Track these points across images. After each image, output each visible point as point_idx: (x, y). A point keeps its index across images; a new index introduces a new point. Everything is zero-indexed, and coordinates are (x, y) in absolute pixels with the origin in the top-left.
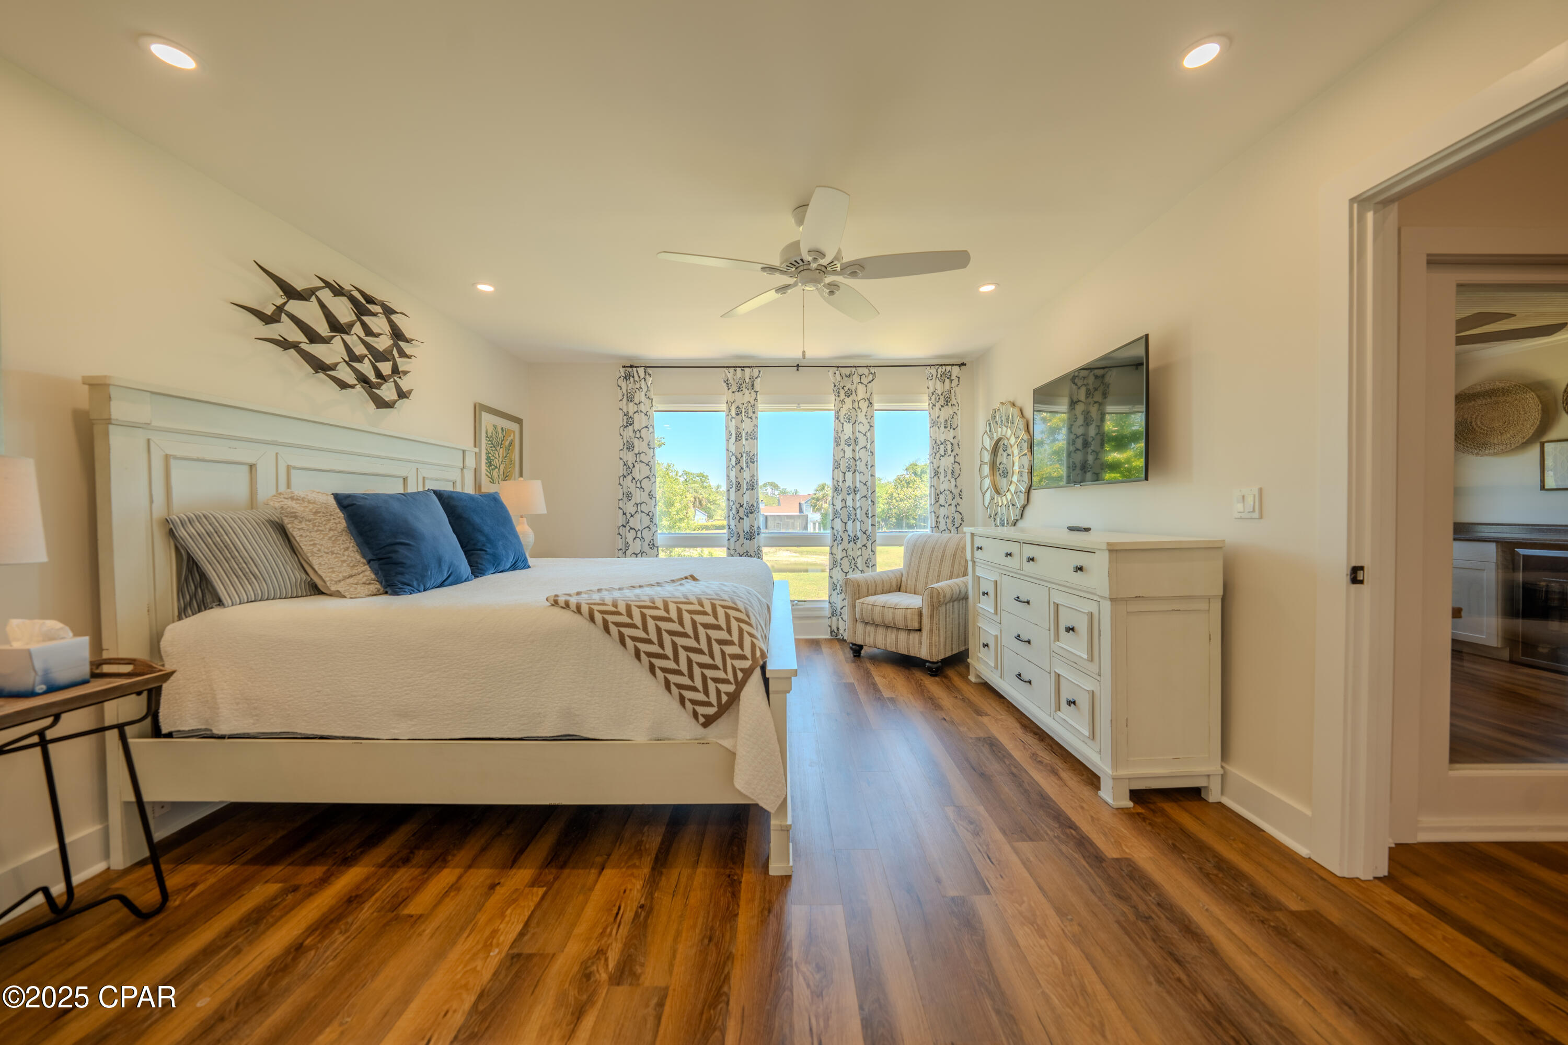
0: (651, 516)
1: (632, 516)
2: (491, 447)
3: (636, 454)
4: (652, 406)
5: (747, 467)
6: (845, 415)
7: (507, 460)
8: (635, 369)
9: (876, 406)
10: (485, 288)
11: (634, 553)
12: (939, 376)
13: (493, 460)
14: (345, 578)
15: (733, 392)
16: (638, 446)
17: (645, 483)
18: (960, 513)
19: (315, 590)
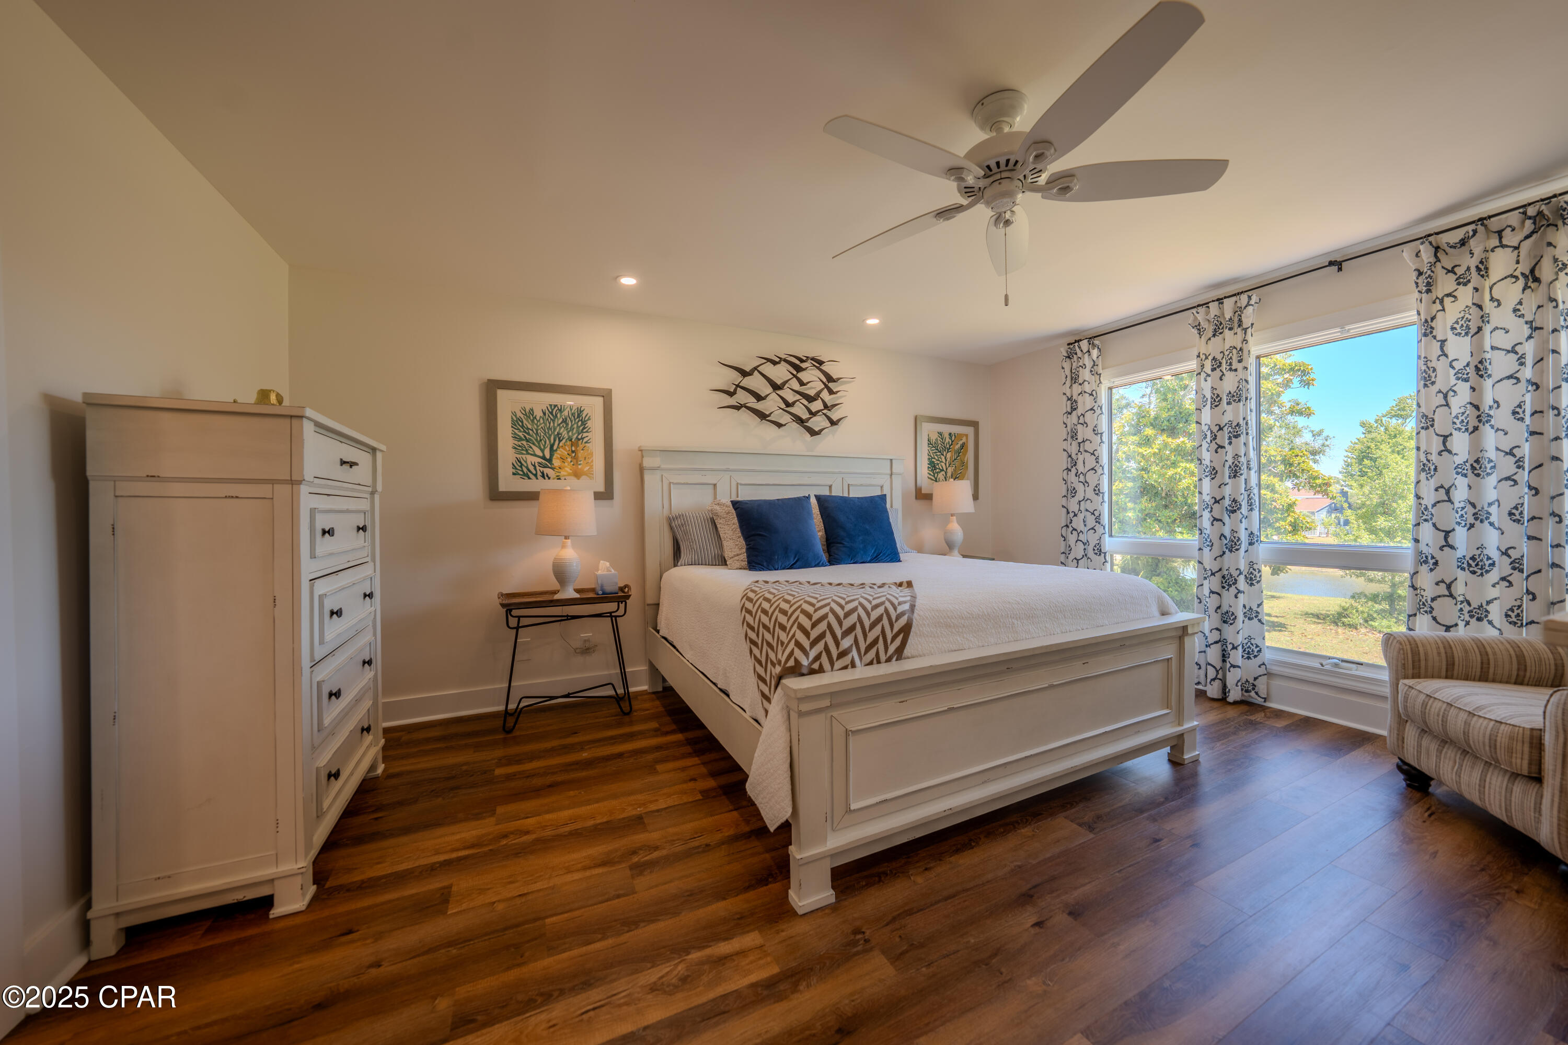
0: (1097, 515)
1: (1075, 515)
2: (936, 452)
3: (1079, 443)
4: (1101, 383)
5: (1230, 443)
7: (957, 463)
8: (1077, 344)
10: (873, 322)
11: (1075, 559)
13: (938, 464)
15: (1210, 339)
16: (1082, 433)
17: (1090, 477)
19: (723, 562)
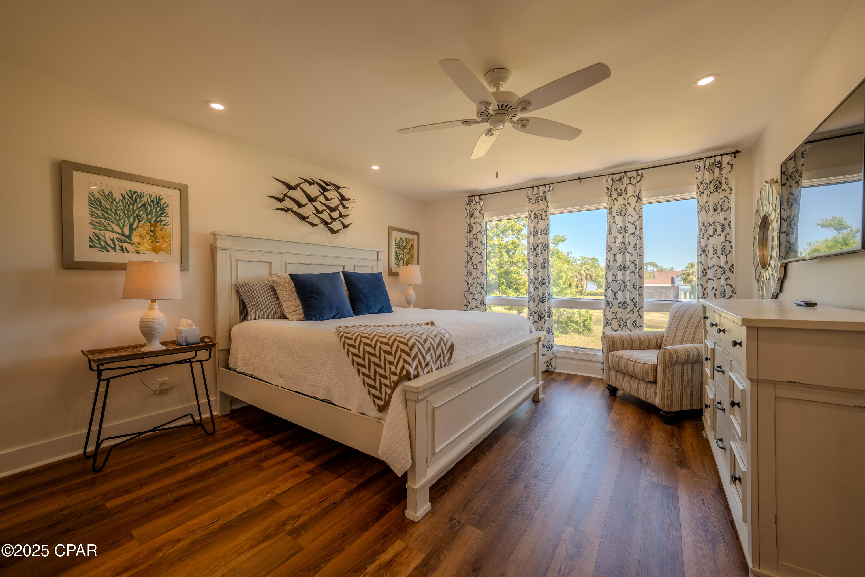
0: (482, 285)
1: (472, 285)
2: (399, 249)
3: (474, 248)
4: (484, 219)
5: (541, 253)
6: (618, 210)
7: (409, 255)
8: (473, 197)
9: (644, 200)
10: (375, 168)
11: (472, 308)
12: (707, 167)
13: (400, 255)
14: (293, 312)
15: (533, 204)
16: (476, 243)
17: (479, 265)
18: (731, 286)
19: (284, 316)
